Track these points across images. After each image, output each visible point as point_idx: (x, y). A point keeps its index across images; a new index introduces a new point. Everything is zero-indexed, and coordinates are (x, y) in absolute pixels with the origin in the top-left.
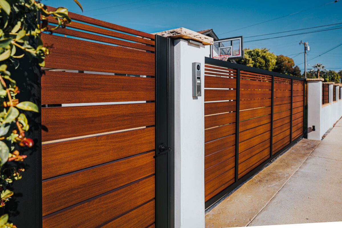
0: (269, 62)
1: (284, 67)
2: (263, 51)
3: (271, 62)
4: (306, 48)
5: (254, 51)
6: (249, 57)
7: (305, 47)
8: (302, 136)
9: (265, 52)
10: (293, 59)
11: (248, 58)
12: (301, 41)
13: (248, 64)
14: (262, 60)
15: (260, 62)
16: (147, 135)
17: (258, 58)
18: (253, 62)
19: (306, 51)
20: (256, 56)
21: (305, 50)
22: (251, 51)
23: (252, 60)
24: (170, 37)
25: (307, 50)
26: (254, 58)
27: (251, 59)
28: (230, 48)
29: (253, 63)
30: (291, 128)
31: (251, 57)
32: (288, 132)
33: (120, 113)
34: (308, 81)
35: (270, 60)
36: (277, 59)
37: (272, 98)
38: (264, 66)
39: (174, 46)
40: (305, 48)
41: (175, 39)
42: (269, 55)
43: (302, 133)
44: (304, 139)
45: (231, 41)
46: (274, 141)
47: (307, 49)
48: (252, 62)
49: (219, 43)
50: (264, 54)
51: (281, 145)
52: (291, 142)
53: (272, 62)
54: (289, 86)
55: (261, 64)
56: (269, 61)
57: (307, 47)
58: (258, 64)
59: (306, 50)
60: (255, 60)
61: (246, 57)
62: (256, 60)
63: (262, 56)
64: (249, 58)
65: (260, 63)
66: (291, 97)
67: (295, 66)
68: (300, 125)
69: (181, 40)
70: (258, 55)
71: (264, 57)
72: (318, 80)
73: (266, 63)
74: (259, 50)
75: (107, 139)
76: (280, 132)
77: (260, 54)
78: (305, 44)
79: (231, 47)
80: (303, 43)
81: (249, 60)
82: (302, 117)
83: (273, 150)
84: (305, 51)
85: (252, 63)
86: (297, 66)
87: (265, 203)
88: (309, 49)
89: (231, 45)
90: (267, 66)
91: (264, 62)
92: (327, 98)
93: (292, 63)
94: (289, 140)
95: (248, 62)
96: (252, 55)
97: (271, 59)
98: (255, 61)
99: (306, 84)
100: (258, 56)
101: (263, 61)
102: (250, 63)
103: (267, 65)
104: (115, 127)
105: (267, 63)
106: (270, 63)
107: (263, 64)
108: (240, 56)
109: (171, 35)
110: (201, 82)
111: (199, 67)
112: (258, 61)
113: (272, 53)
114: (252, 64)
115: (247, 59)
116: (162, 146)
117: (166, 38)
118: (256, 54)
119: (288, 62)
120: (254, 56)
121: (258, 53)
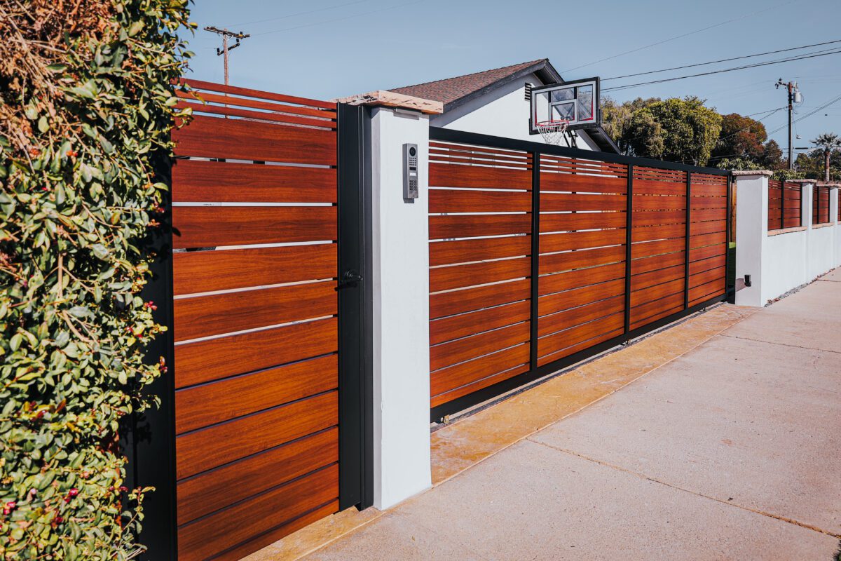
0: (703, 132)
1: (739, 145)
2: (690, 105)
3: (708, 131)
4: (792, 97)
5: (667, 104)
6: (655, 121)
7: (790, 93)
8: (722, 298)
9: (694, 108)
10: (763, 123)
11: (652, 123)
12: (780, 80)
13: (652, 136)
14: (686, 127)
15: (681, 132)
16: (323, 254)
17: (677, 121)
18: (665, 131)
19: (793, 104)
20: (671, 117)
21: (790, 100)
22: (659, 106)
23: (663, 127)
24: (364, 105)
25: (794, 102)
26: (667, 123)
27: (659, 125)
28: (573, 103)
29: (664, 134)
30: (686, 278)
31: (661, 119)
32: (678, 286)
33: (279, 218)
34: (736, 176)
35: (707, 127)
36: (722, 125)
37: (628, 211)
38: (691, 142)
39: (371, 118)
40: (790, 95)
41: (371, 108)
42: (705, 115)
43: (722, 292)
44: (727, 304)
45: (575, 88)
46: (634, 300)
47: (795, 99)
49: (550, 92)
50: (692, 113)
51: (657, 311)
52: (685, 308)
53: (711, 131)
54: (681, 187)
55: (684, 137)
56: (702, 129)
57: (794, 95)
58: (676, 137)
59: (792, 101)
60: (670, 127)
61: (647, 119)
62: (673, 128)
63: (687, 118)
64: (655, 123)
65: (682, 134)
66: (687, 210)
67: (767, 142)
68: (717, 272)
69: (381, 108)
70: (677, 116)
71: (691, 121)
72: (758, 174)
73: (696, 133)
74: (678, 102)
75: (260, 254)
76: (652, 282)
77: (681, 112)
78: (789, 86)
79: (575, 101)
80: (785, 84)
81: (653, 129)
82: (724, 256)
83: (631, 320)
84: (790, 103)
85: (662, 135)
86: (772, 142)
87: (579, 407)
88: (798, 98)
89: (575, 97)
90: (698, 142)
91: (692, 133)
92: (798, 215)
93: (761, 132)
94: (680, 302)
95: (652, 133)
96: (662, 116)
97: (710, 124)
98: (669, 131)
99: (733, 182)
100: (676, 118)
101: (690, 130)
102: (657, 135)
103: (698, 139)
104: (272, 238)
105: (700, 135)
106: (706, 134)
107: (687, 137)
108: (594, 121)
109: (365, 101)
110: (417, 174)
111: (413, 151)
112: (677, 129)
113: (712, 110)
114: (663, 137)
115: (649, 126)
116: (349, 274)
117: (357, 106)
118: (672, 112)
119: (751, 132)
120: (667, 118)
121: (677, 111)
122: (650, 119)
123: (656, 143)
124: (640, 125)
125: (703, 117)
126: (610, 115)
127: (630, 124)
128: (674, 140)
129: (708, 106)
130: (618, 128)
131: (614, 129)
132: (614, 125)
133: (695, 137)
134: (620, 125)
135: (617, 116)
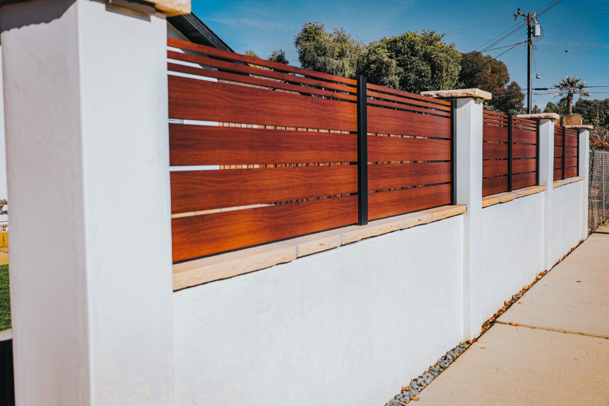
0: (441, 71)
2: (427, 40)
3: (447, 70)
4: (532, 31)
5: (403, 39)
6: (391, 57)
7: (529, 26)
9: (431, 43)
11: (386, 59)
12: (519, 9)
13: (387, 76)
14: (423, 65)
15: (417, 71)
17: (413, 58)
18: (401, 69)
19: (532, 38)
20: (407, 54)
21: (529, 34)
22: (395, 41)
23: (399, 65)
25: (534, 36)
26: (403, 60)
27: (394, 62)
29: (400, 73)
31: (397, 56)
35: (445, 65)
36: (462, 64)
40: (529, 28)
42: (442, 51)
47: (534, 33)
48: (398, 71)
50: (430, 48)
53: (449, 70)
55: (421, 77)
56: (440, 68)
57: (534, 28)
58: (413, 76)
59: (532, 35)
60: (407, 65)
61: (381, 56)
62: (409, 66)
63: (424, 54)
64: (390, 60)
65: (419, 73)
67: (509, 84)
70: (414, 53)
71: (427, 57)
73: (433, 73)
74: (415, 37)
77: (417, 48)
78: (529, 19)
80: (524, 15)
81: (388, 66)
84: (529, 37)
85: (398, 74)
86: (514, 84)
88: (538, 32)
91: (430, 71)
93: (503, 73)
95: (387, 71)
96: (398, 52)
97: (448, 61)
98: (406, 70)
100: (412, 55)
101: (426, 68)
105: (437, 74)
106: (444, 74)
107: (425, 76)
112: (413, 68)
113: (451, 47)
114: (399, 76)
115: (383, 63)
118: (409, 48)
119: (492, 72)
120: (403, 54)
121: (413, 47)
122: (384, 55)
123: (391, 83)
124: (374, 62)
125: (441, 54)
126: (342, 49)
127: (365, 61)
128: (410, 80)
129: (446, 42)
130: (352, 65)
131: (347, 66)
132: (346, 62)
133: (432, 76)
134: (355, 62)
135: (350, 52)
